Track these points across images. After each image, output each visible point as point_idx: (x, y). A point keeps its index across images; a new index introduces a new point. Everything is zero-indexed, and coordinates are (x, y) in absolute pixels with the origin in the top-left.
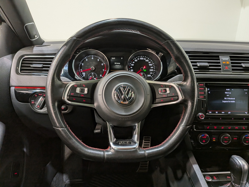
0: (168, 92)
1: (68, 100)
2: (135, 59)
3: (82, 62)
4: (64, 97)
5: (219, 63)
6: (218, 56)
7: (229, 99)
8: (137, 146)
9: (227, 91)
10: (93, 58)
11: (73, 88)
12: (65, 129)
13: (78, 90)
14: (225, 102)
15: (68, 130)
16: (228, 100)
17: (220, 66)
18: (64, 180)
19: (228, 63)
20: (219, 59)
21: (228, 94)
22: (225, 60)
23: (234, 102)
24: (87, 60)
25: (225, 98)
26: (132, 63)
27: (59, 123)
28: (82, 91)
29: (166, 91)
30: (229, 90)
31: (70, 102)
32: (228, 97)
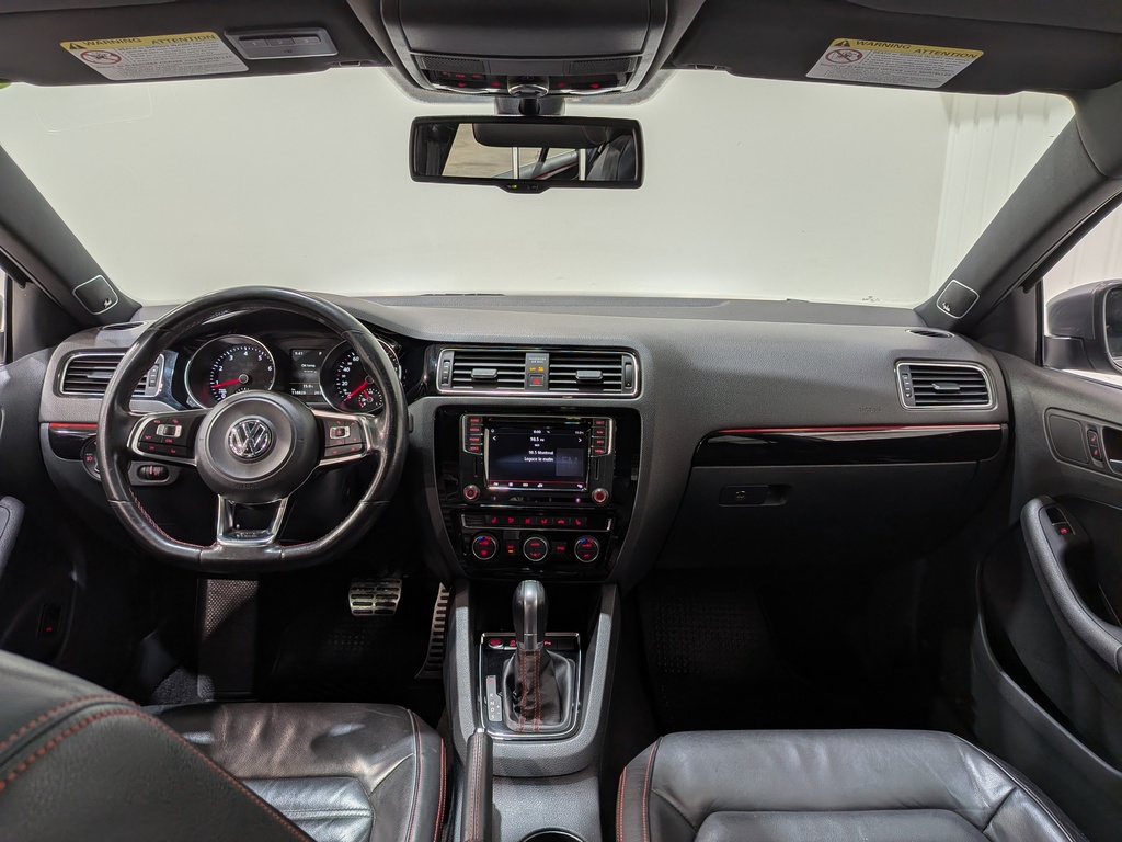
0: (347, 434)
1: (139, 448)
2: (352, 357)
3: (220, 364)
4: (131, 444)
5: (522, 369)
6: (523, 354)
7: (540, 452)
8: (269, 540)
9: (536, 436)
10: (246, 354)
11: (152, 426)
12: (129, 504)
13: (161, 430)
14: (530, 460)
15: (135, 506)
16: (538, 456)
17: (522, 377)
18: (199, 694)
19: (541, 369)
20: (523, 362)
21: (536, 443)
22: (537, 362)
23: (550, 460)
24: (232, 358)
25: (531, 452)
26: (346, 366)
27: (118, 492)
28: (171, 431)
29: (343, 431)
30: (539, 432)
31: (141, 453)
32: (537, 449)
